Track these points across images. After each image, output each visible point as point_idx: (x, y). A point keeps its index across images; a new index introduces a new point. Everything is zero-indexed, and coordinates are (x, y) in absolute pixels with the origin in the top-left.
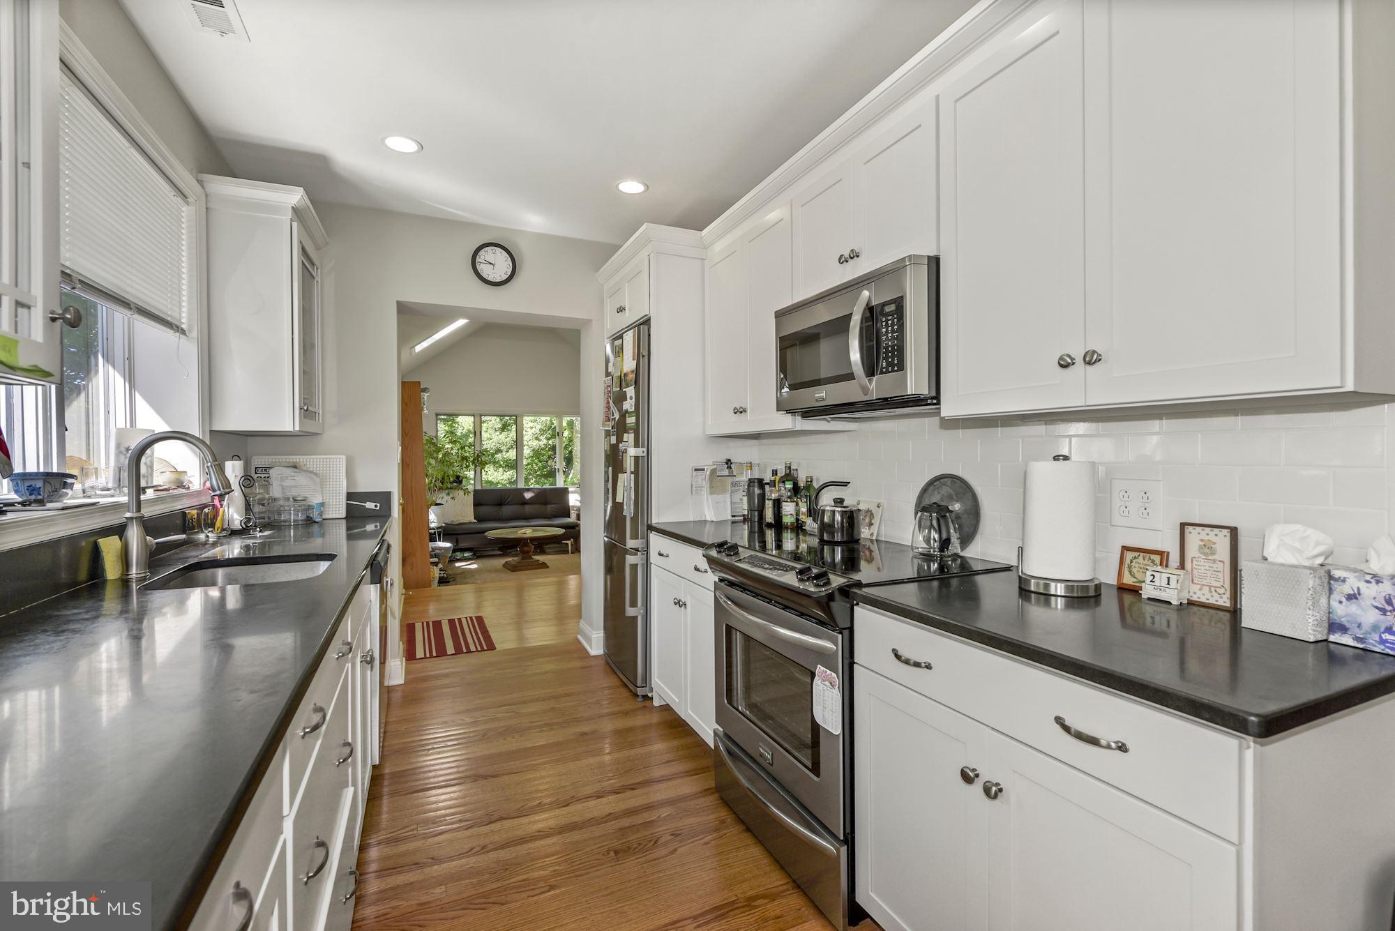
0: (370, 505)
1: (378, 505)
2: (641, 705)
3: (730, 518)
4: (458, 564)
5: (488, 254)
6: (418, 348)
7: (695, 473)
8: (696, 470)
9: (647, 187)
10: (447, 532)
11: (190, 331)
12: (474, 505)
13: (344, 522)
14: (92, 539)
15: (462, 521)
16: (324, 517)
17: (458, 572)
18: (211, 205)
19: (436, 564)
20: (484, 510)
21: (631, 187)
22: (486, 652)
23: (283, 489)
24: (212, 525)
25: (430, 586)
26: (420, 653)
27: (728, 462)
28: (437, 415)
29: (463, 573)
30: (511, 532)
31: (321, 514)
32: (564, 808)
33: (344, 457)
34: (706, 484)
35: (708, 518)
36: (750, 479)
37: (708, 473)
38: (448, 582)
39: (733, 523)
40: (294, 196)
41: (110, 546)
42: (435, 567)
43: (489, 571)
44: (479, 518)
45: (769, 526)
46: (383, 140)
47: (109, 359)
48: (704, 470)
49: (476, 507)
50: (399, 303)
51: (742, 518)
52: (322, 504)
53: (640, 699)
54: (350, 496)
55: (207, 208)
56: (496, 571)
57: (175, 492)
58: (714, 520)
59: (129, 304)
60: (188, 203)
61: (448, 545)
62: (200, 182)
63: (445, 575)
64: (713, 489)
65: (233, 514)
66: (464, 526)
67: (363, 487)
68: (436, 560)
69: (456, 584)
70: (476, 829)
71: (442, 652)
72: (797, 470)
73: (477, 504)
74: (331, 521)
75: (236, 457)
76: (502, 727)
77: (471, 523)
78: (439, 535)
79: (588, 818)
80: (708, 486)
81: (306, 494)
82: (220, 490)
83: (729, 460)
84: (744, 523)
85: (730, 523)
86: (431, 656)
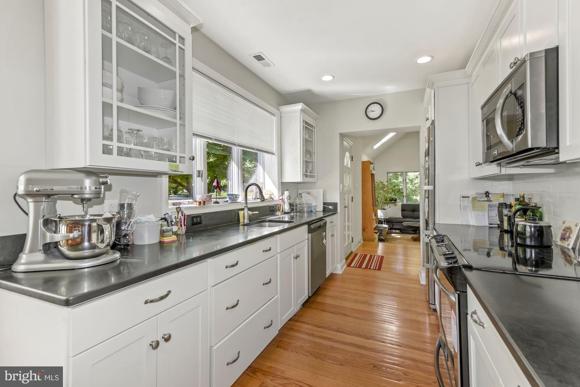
0: (330, 207)
1: (333, 207)
2: (432, 313)
3: (487, 225)
4: (393, 235)
5: (372, 107)
6: (375, 147)
7: (462, 199)
8: (463, 197)
9: (432, 57)
10: (388, 221)
11: (276, 153)
12: (402, 211)
13: (322, 212)
14: (238, 211)
15: (396, 217)
16: (316, 210)
17: (390, 238)
18: (282, 115)
19: (376, 233)
20: (406, 213)
21: (424, 60)
22: (377, 271)
23: (305, 200)
24: (279, 210)
25: (374, 241)
26: (352, 265)
27: (487, 194)
28: (388, 173)
29: (393, 238)
30: (415, 224)
31: (315, 209)
32: (366, 339)
33: (322, 190)
34: (470, 205)
35: (471, 224)
36: (499, 204)
37: (471, 199)
38: (384, 241)
39: (490, 228)
40: (299, 106)
41: (241, 213)
42: (376, 234)
43: (404, 239)
44: (404, 217)
45: (506, 232)
46: (321, 78)
47: (260, 164)
48: (468, 197)
49: (403, 212)
50: (340, 134)
51: (497, 226)
52: (316, 206)
53: (432, 310)
54: (324, 204)
55: (280, 116)
56: (408, 240)
57: (269, 200)
58: (475, 225)
59: (254, 149)
60: (275, 116)
61: (387, 226)
62: (278, 110)
63: (384, 238)
64: (474, 208)
65: (287, 208)
66: (396, 219)
67: (329, 201)
68: (377, 231)
69: (387, 243)
70: (332, 331)
71: (360, 266)
72: (531, 198)
73: (403, 210)
74: (318, 212)
75: (287, 190)
76: (364, 300)
77: (400, 218)
78: (385, 222)
79: (372, 348)
80: (471, 205)
81: (312, 202)
82: (262, 199)
83: (488, 192)
84: (498, 229)
85: (487, 228)
86: (356, 267)
